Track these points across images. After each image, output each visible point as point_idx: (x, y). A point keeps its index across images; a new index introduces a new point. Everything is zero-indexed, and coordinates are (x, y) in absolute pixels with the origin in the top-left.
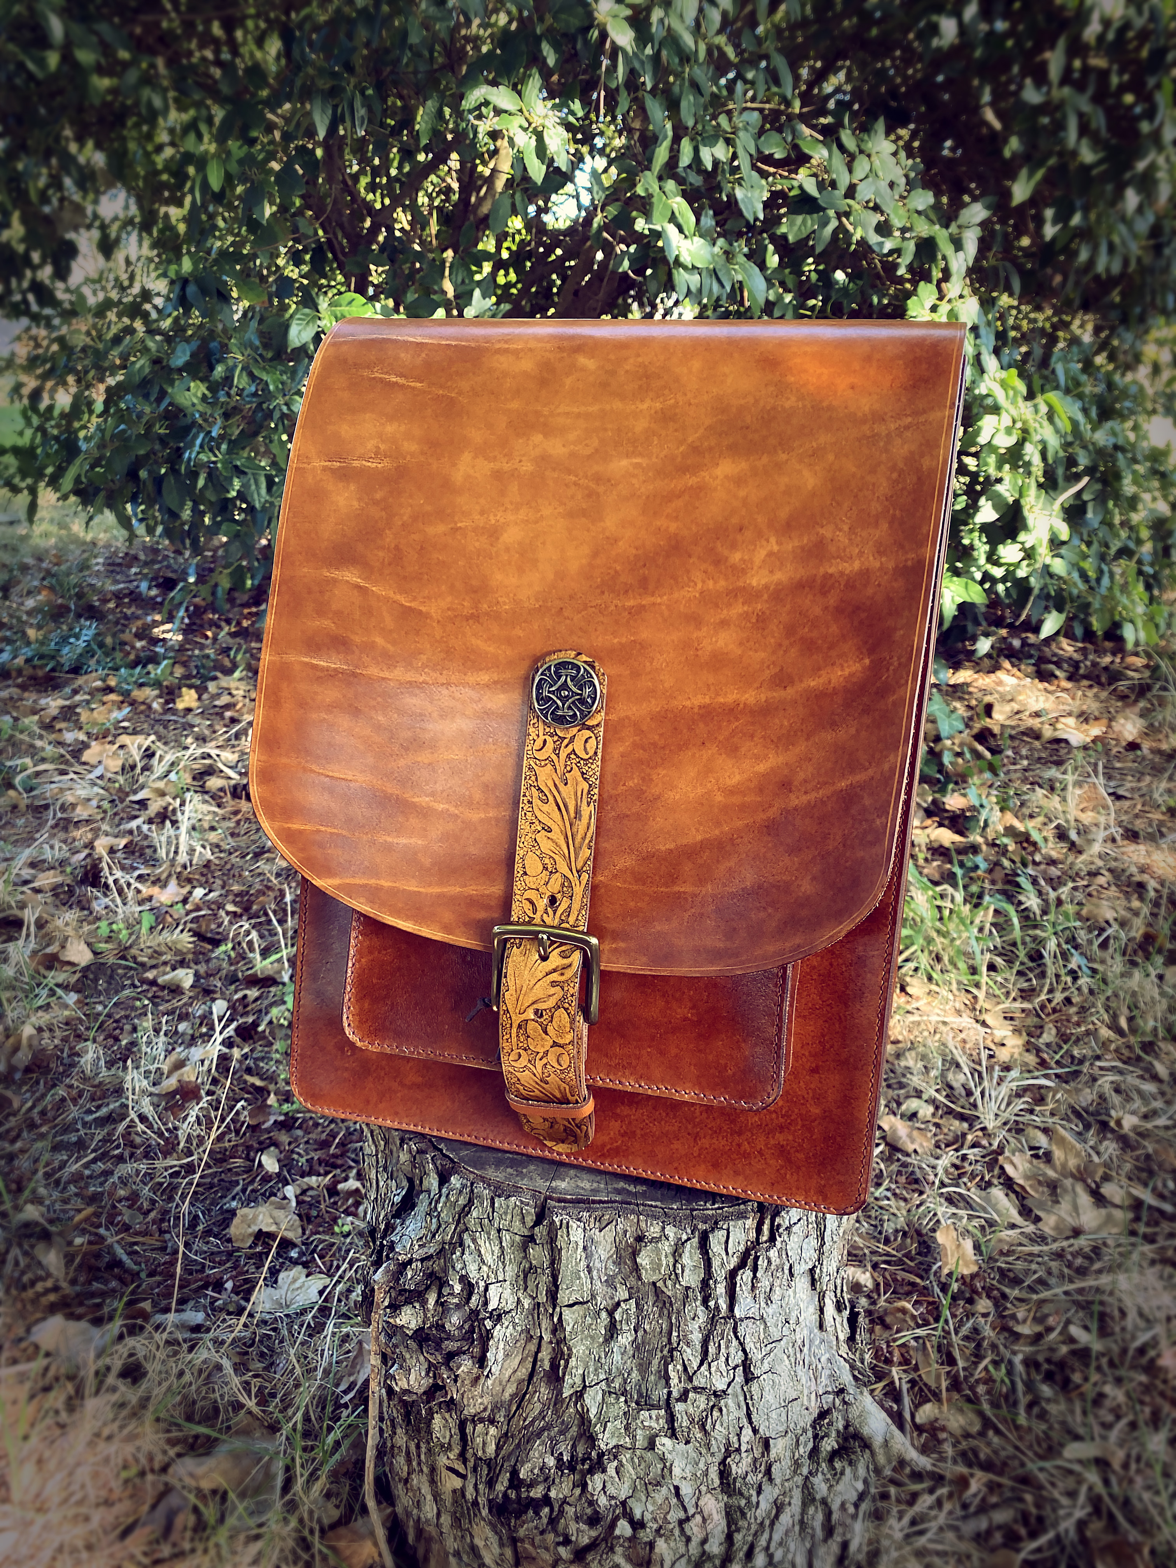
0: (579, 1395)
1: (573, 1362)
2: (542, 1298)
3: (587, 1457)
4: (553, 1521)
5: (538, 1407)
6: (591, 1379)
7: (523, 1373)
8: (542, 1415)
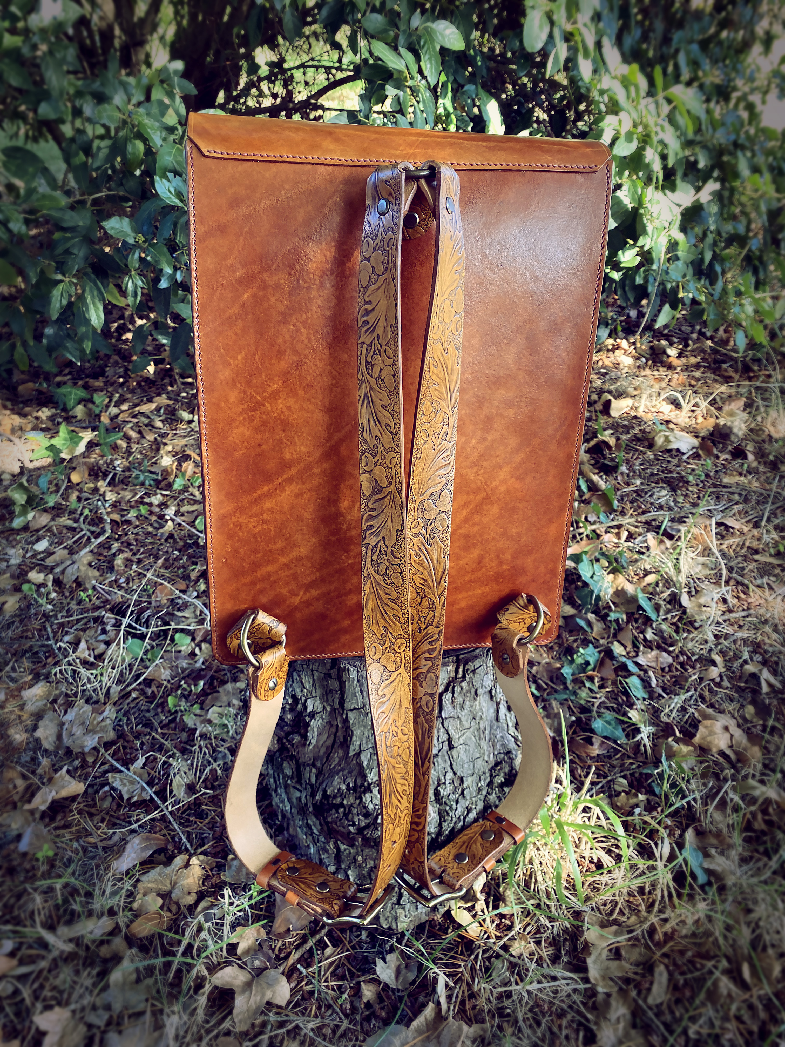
0: (358, 755)
1: (354, 738)
2: (337, 705)
3: (362, 785)
4: (346, 815)
5: (337, 760)
6: (364, 747)
7: (329, 742)
8: (339, 764)
